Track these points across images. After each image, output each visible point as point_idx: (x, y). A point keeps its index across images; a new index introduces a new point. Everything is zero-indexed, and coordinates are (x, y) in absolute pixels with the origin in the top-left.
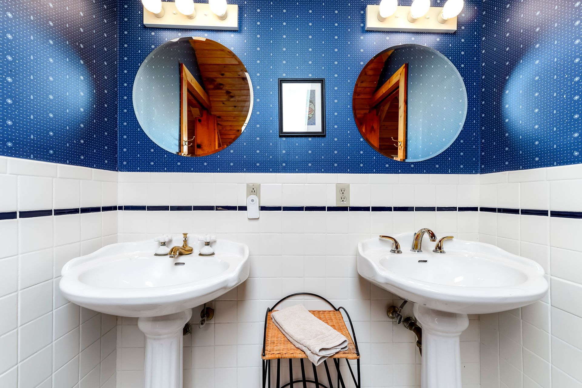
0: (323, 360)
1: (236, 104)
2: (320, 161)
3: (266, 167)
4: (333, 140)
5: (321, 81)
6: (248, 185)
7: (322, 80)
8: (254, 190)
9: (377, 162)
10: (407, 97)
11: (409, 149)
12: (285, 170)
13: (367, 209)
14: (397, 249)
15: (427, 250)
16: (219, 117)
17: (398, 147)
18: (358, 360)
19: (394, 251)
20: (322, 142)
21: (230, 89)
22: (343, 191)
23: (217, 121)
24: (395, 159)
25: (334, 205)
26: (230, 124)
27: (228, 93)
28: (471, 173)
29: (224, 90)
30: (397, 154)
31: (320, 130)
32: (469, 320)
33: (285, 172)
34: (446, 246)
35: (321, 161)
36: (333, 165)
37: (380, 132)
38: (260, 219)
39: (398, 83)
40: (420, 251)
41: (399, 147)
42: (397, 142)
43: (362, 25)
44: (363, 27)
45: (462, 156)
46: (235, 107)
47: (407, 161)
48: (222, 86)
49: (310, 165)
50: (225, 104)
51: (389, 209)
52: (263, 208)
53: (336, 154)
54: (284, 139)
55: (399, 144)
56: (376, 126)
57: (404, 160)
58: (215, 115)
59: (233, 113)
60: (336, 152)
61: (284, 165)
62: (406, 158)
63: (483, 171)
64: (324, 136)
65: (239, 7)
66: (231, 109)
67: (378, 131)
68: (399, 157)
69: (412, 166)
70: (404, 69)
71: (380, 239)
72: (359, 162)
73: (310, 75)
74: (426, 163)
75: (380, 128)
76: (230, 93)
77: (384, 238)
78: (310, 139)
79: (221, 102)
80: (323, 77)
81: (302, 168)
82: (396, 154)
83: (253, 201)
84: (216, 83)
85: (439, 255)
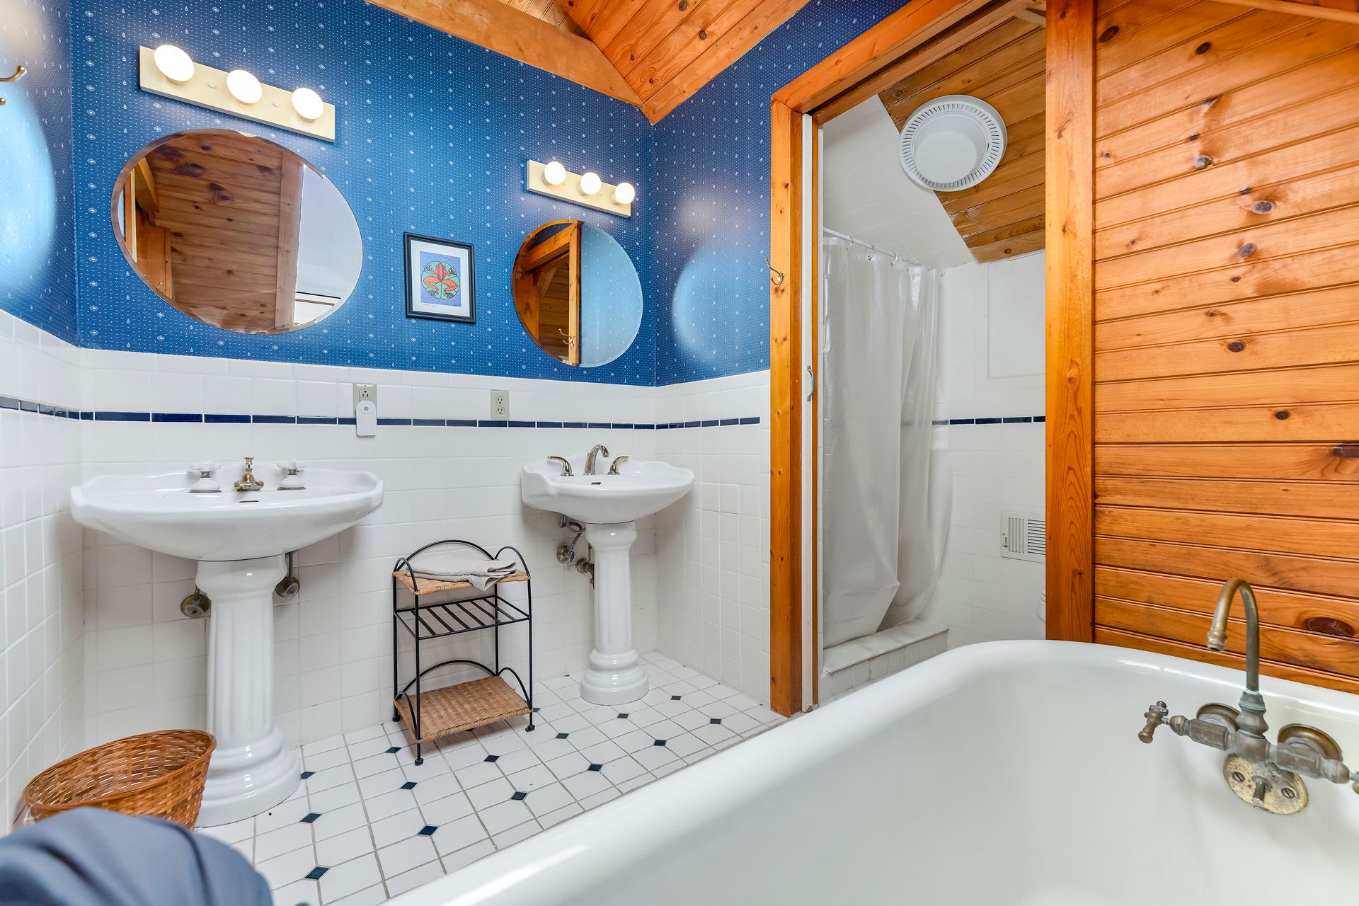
0: (494, 582)
1: (231, 216)
2: (467, 358)
3: (384, 360)
4: (486, 330)
5: (468, 247)
6: (354, 385)
7: (471, 247)
8: (365, 394)
9: (543, 364)
10: (580, 272)
11: (584, 350)
12: (415, 367)
13: (531, 424)
14: (568, 471)
15: (602, 473)
16: (177, 235)
17: (568, 345)
18: (529, 581)
19: (565, 475)
20: (471, 332)
21: (223, 181)
22: (500, 400)
23: (171, 242)
24: (564, 361)
25: (489, 419)
26: (209, 254)
27: (214, 187)
28: (647, 385)
29: (204, 180)
30: (568, 356)
31: (467, 314)
32: (637, 530)
33: (416, 370)
34: (620, 469)
35: (470, 358)
36: (486, 364)
37: (540, 314)
38: (376, 437)
39: (567, 245)
40: (593, 473)
41: (570, 346)
42: (568, 337)
43: (522, 182)
44: (524, 184)
45: (638, 365)
46: (230, 220)
47: (581, 366)
48: (199, 171)
49: (453, 361)
50: (202, 209)
51: (558, 425)
52: (380, 422)
53: (489, 350)
54: (414, 321)
55: (570, 340)
56: (533, 302)
57: (577, 365)
58: (165, 230)
59: (221, 232)
60: (490, 347)
61: (414, 358)
62: (580, 362)
63: (659, 384)
64: (474, 323)
65: (337, 109)
66: (216, 222)
67: (538, 314)
68: (571, 360)
69: (585, 372)
70: (576, 230)
71: (548, 462)
72: (520, 362)
73: (452, 235)
74: (600, 369)
75: (540, 308)
76: (220, 189)
77: (553, 460)
78: (453, 325)
79: (191, 204)
80: (470, 242)
81: (442, 365)
82: (567, 354)
83: (366, 409)
84: (182, 161)
85: (614, 476)
